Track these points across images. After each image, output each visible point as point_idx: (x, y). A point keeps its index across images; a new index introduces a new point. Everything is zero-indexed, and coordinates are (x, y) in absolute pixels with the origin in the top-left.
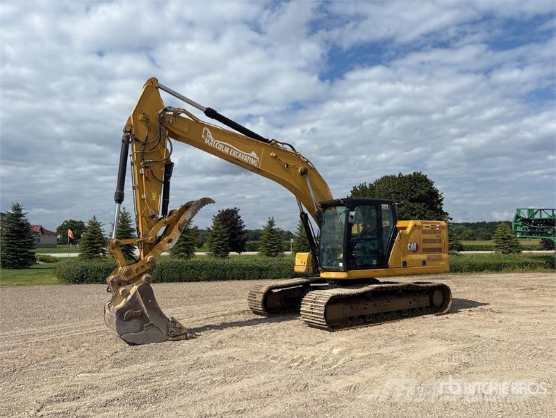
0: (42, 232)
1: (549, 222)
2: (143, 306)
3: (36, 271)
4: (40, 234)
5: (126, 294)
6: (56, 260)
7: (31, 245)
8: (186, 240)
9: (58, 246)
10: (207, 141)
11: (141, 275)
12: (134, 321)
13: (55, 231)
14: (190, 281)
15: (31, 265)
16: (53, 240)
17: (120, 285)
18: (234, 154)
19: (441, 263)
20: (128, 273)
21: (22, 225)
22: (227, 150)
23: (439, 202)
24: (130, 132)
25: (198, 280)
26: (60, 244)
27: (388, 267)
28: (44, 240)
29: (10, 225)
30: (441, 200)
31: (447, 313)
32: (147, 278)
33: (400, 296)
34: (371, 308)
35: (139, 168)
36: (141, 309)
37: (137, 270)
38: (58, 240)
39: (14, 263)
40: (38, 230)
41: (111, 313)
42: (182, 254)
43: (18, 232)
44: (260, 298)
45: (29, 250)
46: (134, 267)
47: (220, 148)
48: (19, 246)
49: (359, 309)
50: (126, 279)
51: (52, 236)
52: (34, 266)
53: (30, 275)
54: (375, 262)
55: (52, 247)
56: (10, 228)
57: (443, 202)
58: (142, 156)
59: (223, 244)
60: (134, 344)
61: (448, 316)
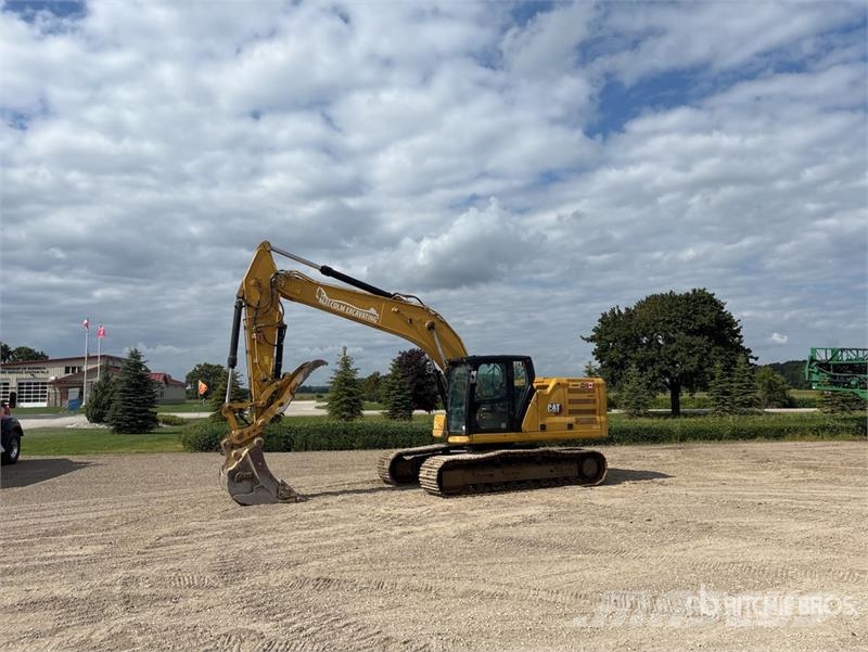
0: (167, 383)
1: (856, 368)
2: (254, 469)
3: (157, 436)
4: (164, 385)
5: (237, 456)
6: (183, 422)
7: (152, 402)
8: (350, 394)
9: (187, 401)
10: (321, 301)
11: (254, 438)
12: (245, 482)
13: (184, 381)
14: (342, 449)
15: (152, 428)
16: (180, 394)
17: (232, 448)
18: (351, 312)
19: (595, 427)
20: (240, 437)
21: (141, 377)
22: (343, 308)
23: (735, 334)
24: (243, 298)
25: (352, 448)
26: (190, 399)
27: (520, 431)
28: (170, 393)
29: (127, 377)
30: (738, 330)
31: (601, 484)
32: (259, 441)
33: (539, 463)
34: (499, 475)
35: (251, 333)
36: (251, 471)
37: (249, 434)
38: (188, 392)
39: (132, 426)
40: (161, 380)
41: (224, 476)
42: (344, 413)
43: (137, 386)
44: (387, 465)
45: (150, 410)
46: (246, 431)
47: (336, 307)
48: (138, 404)
49: (483, 476)
50: (238, 442)
51: (180, 388)
52: (156, 430)
53: (150, 441)
54: (504, 426)
55: (178, 404)
56: (127, 381)
57: (741, 333)
58: (253, 321)
59: (403, 399)
60: (245, 505)
61: (602, 488)
